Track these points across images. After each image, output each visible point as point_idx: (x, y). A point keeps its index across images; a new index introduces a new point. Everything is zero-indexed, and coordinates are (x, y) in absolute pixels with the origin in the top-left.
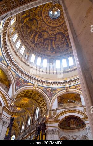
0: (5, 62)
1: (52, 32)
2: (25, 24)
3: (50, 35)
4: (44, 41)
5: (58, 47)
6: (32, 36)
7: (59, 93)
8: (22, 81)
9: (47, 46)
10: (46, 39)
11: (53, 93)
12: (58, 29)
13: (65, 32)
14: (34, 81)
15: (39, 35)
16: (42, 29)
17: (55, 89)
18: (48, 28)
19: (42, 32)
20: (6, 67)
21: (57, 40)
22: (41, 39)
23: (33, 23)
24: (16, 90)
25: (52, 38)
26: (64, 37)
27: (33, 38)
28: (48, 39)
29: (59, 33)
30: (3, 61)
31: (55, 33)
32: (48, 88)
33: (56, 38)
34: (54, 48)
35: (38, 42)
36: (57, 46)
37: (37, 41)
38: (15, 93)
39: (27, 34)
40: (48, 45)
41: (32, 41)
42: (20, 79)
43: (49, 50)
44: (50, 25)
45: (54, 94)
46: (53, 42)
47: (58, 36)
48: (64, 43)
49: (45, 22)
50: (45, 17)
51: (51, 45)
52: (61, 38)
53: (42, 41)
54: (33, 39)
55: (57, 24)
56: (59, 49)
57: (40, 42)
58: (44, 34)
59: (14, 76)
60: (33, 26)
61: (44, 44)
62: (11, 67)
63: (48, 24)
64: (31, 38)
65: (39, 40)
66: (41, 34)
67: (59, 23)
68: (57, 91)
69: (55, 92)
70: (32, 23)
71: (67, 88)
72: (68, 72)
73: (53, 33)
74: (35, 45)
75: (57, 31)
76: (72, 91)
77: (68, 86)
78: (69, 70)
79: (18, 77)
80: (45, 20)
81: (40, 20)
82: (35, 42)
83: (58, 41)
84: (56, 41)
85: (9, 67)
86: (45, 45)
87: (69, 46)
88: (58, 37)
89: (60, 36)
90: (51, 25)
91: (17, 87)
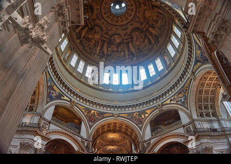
0: (66, 98)
1: (125, 32)
2: (83, 37)
3: (123, 36)
4: (117, 47)
5: (138, 49)
6: (99, 48)
7: (150, 116)
8: (96, 113)
9: (123, 53)
10: (120, 44)
11: (142, 118)
12: (131, 25)
13: (141, 26)
14: (112, 109)
15: (108, 43)
16: (110, 33)
17: (144, 112)
18: (117, 29)
19: (111, 37)
20: (69, 103)
21: (134, 39)
22: (112, 46)
23: (96, 31)
24: (91, 127)
25: (127, 39)
26: (142, 32)
27: (100, 50)
28: (123, 43)
29: (134, 30)
30: (62, 98)
31: (128, 31)
32: (133, 113)
33: (132, 38)
34: (134, 53)
35: (109, 52)
36: (136, 47)
37: (107, 52)
38: (90, 131)
39: (90, 49)
40: (124, 51)
41: (101, 54)
42: (93, 112)
43: (127, 57)
44: (118, 24)
45: (143, 120)
46: (130, 44)
47: (134, 34)
48: (144, 40)
49: (111, 22)
50: (108, 17)
51: (129, 49)
52: (139, 35)
53: (115, 49)
54: (101, 52)
55: (127, 19)
56: (141, 51)
57: (113, 51)
58: (114, 39)
59: (84, 111)
60: (96, 35)
61: (117, 51)
62: (76, 101)
63: (116, 24)
64: (98, 51)
65: (110, 49)
66: (110, 40)
67: (129, 17)
68: (147, 113)
69: (145, 116)
70: (94, 32)
71: (159, 105)
72: (158, 81)
73: (127, 33)
74: (106, 58)
75: (130, 28)
76: (166, 108)
77: (160, 103)
78: (159, 78)
79: (89, 111)
80: (109, 20)
81: (103, 23)
82: (105, 53)
83: (136, 41)
84: (133, 42)
85: (73, 102)
86: (121, 52)
87: (152, 43)
88: (134, 36)
89: (137, 33)
90: (120, 23)
91: (91, 124)
